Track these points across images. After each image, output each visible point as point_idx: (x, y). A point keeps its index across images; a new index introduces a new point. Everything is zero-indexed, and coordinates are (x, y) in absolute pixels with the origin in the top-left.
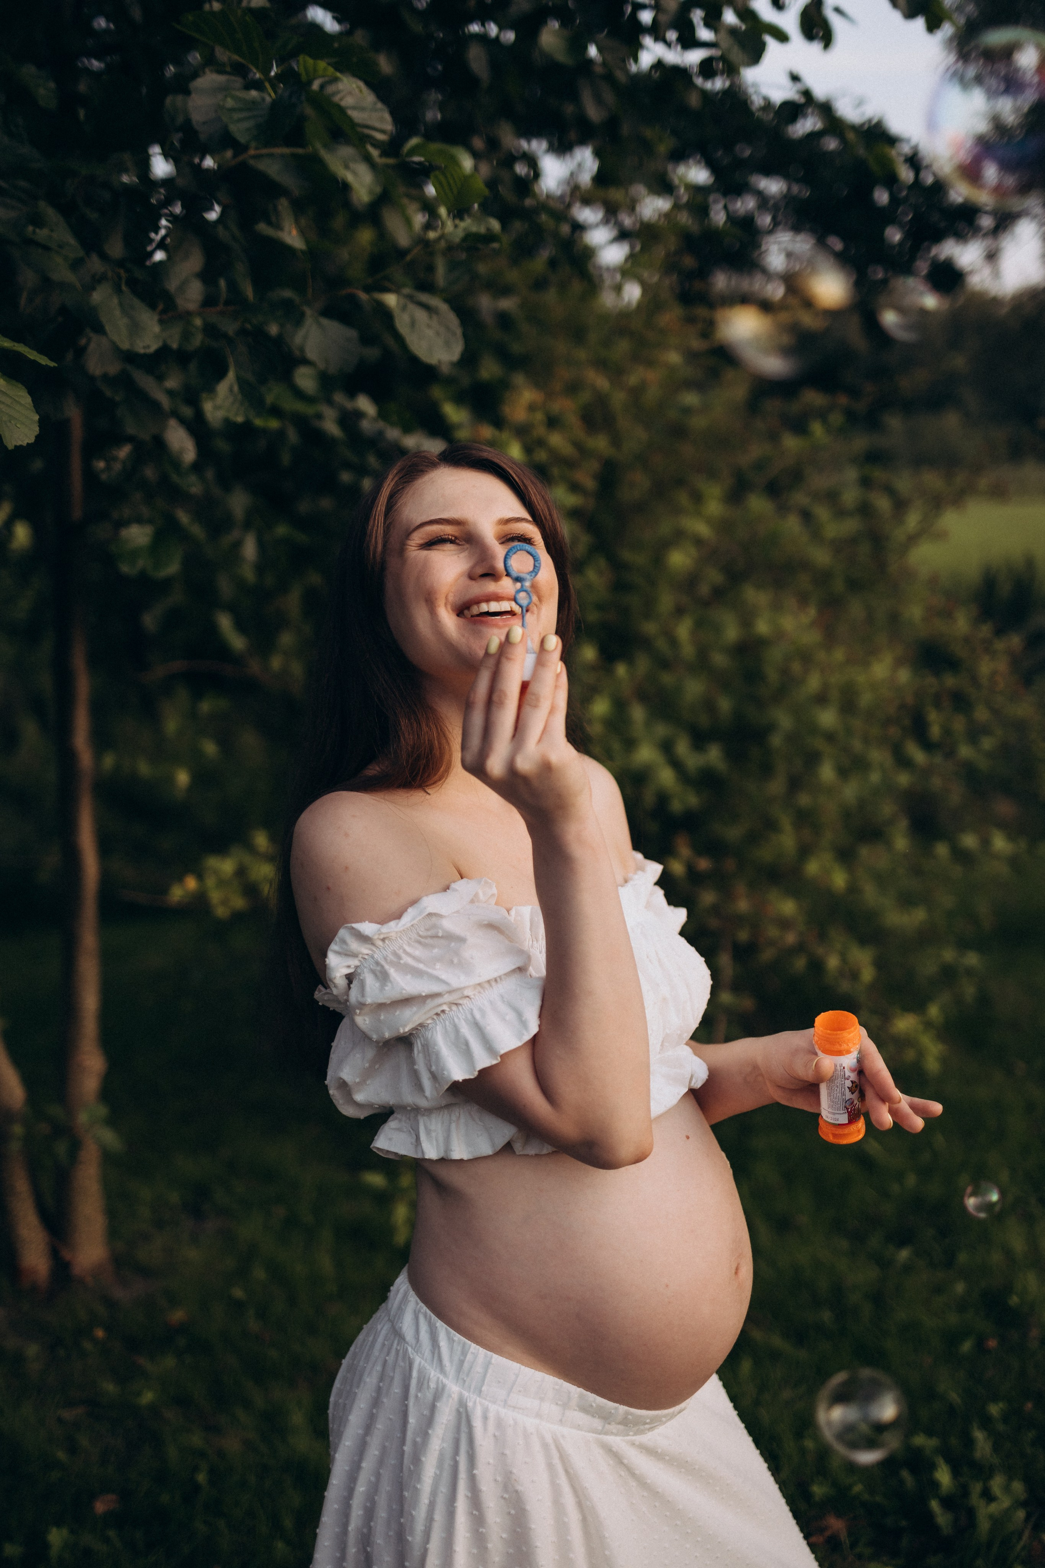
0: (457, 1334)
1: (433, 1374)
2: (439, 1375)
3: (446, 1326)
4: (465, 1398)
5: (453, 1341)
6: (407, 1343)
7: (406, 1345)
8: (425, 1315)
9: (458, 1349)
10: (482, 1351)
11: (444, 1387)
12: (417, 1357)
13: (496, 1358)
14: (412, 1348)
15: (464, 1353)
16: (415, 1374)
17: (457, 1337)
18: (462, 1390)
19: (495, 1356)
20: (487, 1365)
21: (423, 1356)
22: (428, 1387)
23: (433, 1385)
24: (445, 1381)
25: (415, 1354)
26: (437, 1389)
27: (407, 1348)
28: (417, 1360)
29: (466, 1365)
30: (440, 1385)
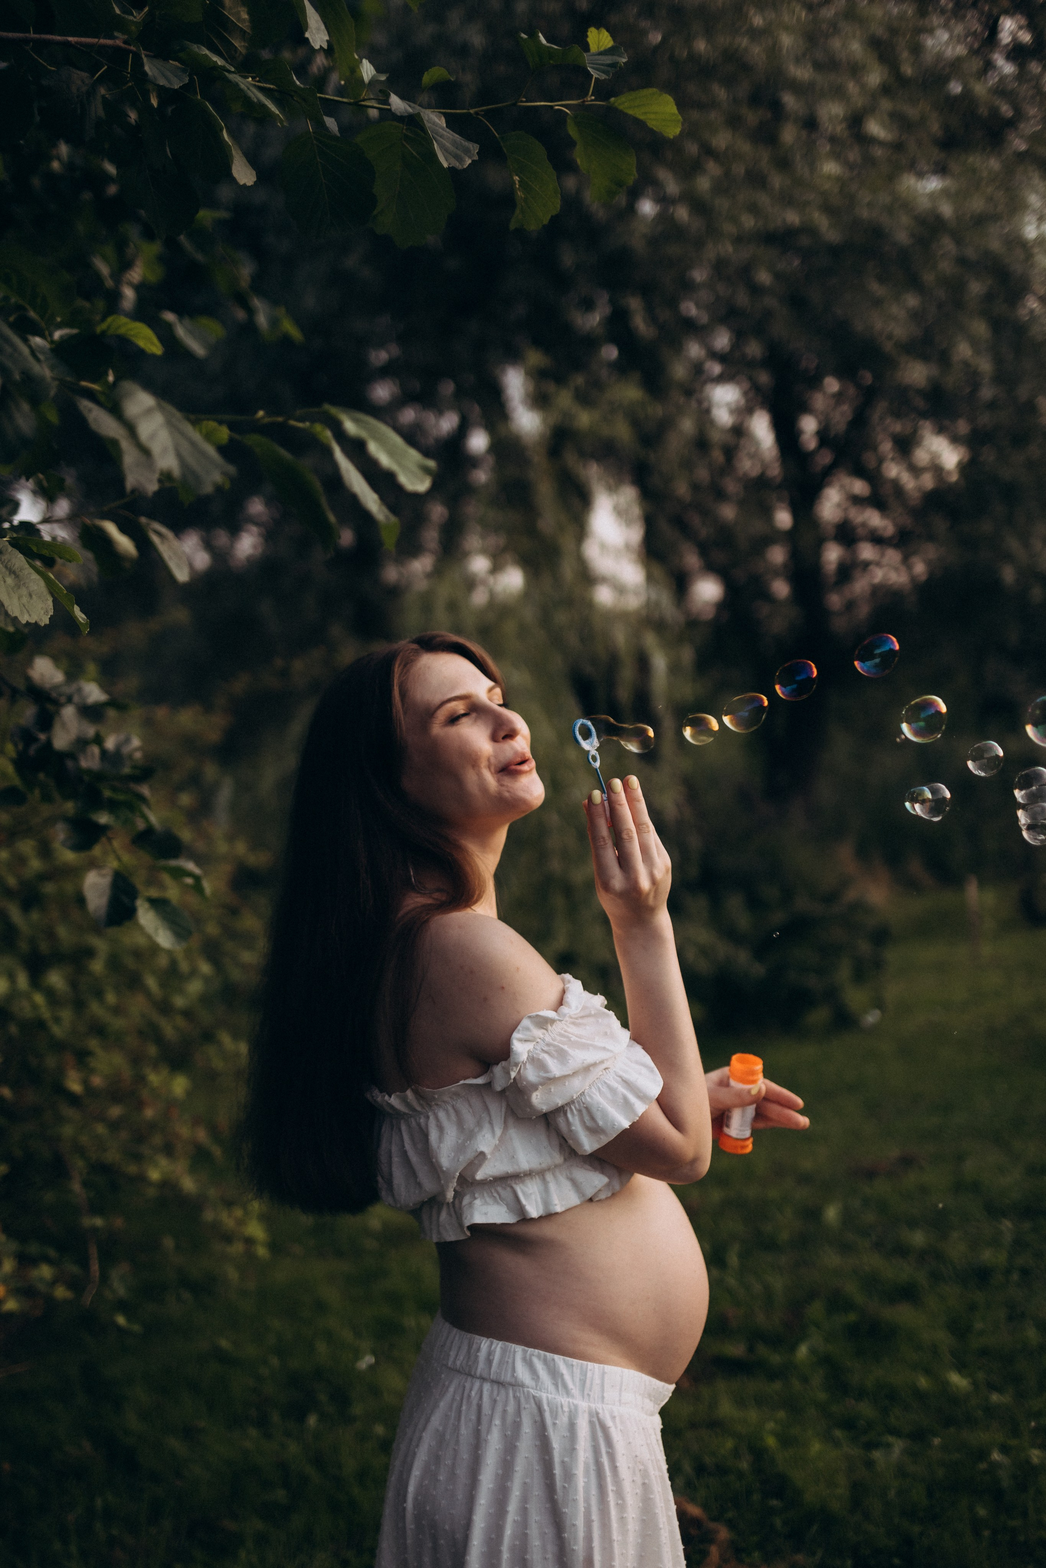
0: (574, 1360)
1: (563, 1400)
2: (568, 1400)
3: (562, 1357)
4: (594, 1408)
5: (572, 1365)
6: (528, 1387)
7: (525, 1389)
8: (539, 1357)
9: (577, 1372)
10: (596, 1365)
11: (576, 1407)
12: (542, 1394)
13: (608, 1368)
14: (533, 1389)
15: (584, 1373)
16: (546, 1407)
17: (575, 1362)
18: (590, 1404)
19: (606, 1366)
20: (603, 1374)
21: (548, 1391)
22: (563, 1412)
23: (566, 1409)
24: (575, 1402)
25: (539, 1392)
26: (570, 1411)
27: (528, 1392)
28: (544, 1396)
29: (588, 1382)
30: (573, 1407)
